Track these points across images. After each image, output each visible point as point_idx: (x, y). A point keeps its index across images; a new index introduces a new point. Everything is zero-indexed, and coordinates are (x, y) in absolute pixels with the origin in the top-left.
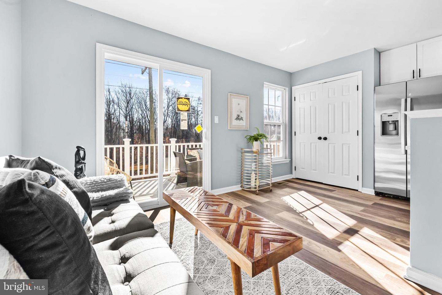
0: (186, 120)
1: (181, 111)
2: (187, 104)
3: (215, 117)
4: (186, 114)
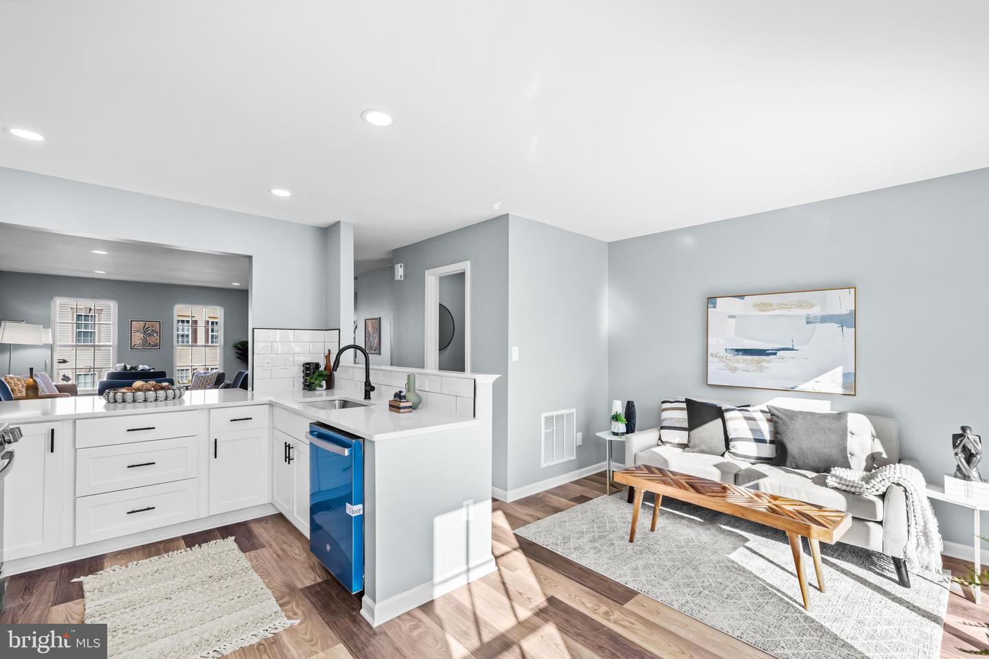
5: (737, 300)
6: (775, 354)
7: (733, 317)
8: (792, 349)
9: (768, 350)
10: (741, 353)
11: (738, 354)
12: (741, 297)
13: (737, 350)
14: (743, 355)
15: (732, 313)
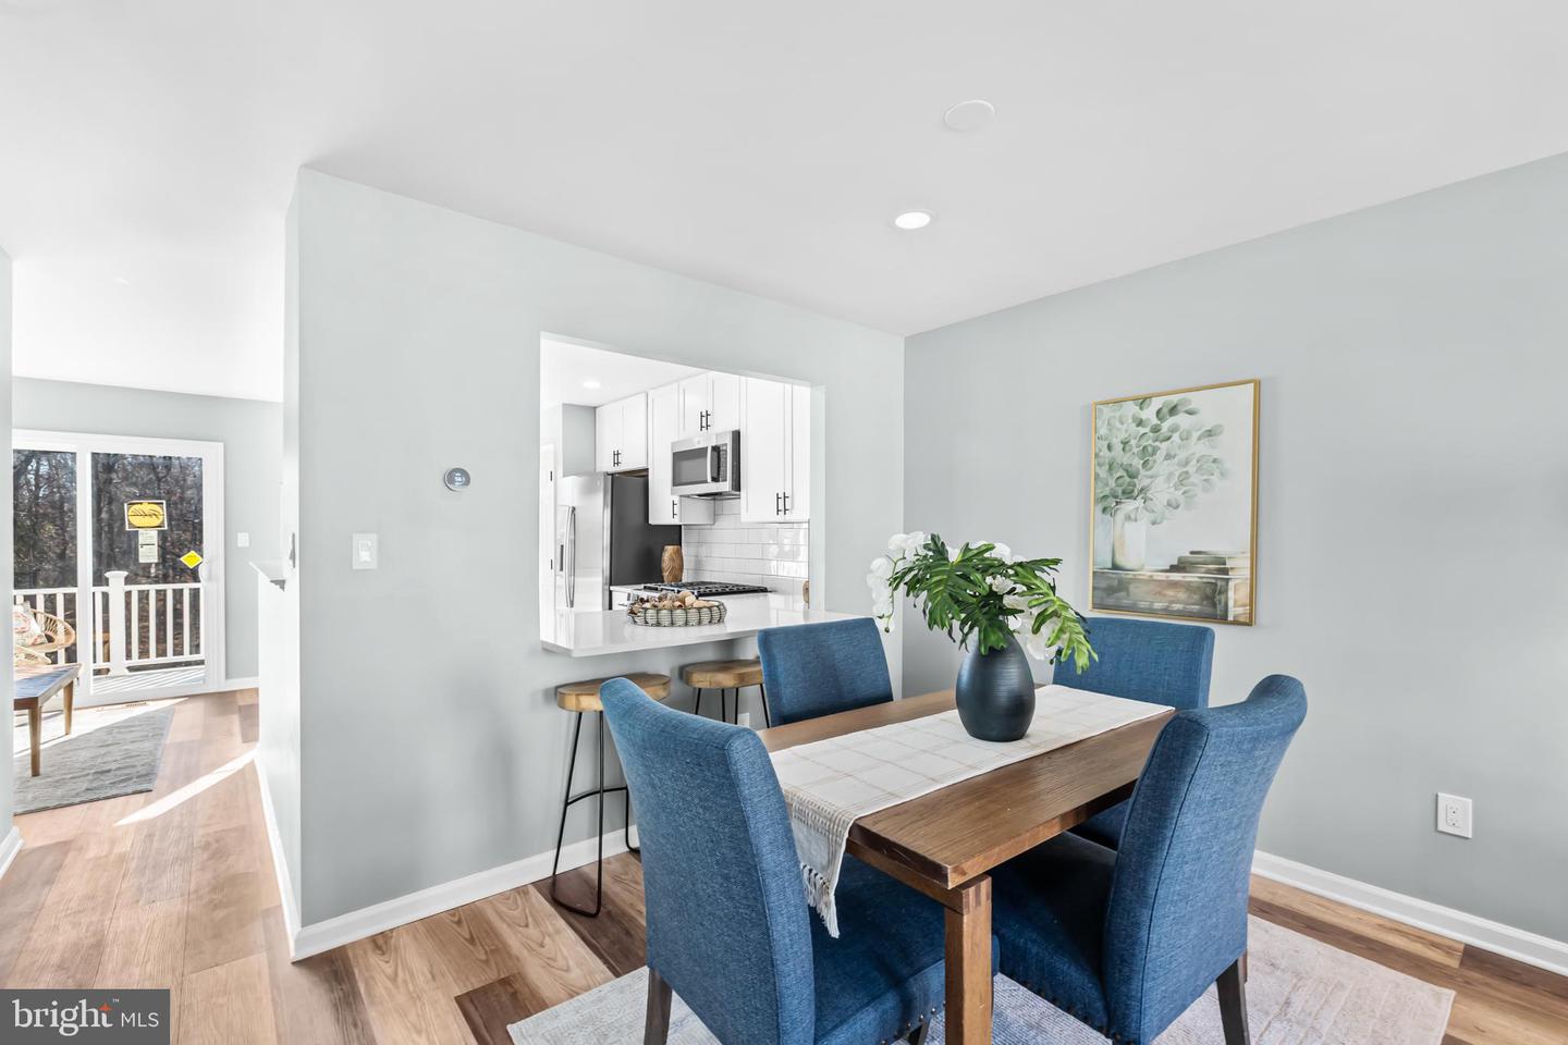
0: (154, 545)
1: (139, 528)
2: (157, 514)
3: (239, 534)
4: (154, 533)
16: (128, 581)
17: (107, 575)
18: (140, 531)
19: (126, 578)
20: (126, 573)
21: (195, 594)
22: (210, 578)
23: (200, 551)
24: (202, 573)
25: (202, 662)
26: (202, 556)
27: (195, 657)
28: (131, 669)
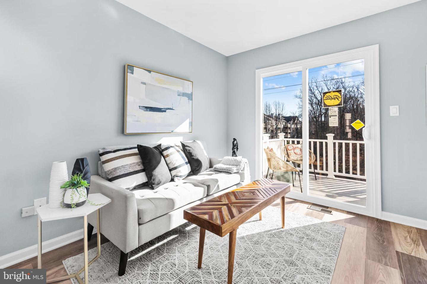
0: (336, 116)
1: (329, 106)
2: (338, 97)
3: (391, 107)
4: (336, 109)
5: (147, 72)
6: (165, 111)
7: (145, 84)
8: (172, 109)
9: (162, 109)
10: (148, 110)
11: (147, 111)
12: (150, 71)
13: (146, 108)
14: (150, 111)
15: (145, 81)
16: (335, 138)
17: (327, 135)
18: (330, 108)
19: (334, 137)
20: (334, 135)
21: (362, 147)
22: (370, 138)
23: (363, 120)
24: (365, 134)
25: (365, 180)
26: (364, 123)
27: (362, 177)
28: (336, 176)
